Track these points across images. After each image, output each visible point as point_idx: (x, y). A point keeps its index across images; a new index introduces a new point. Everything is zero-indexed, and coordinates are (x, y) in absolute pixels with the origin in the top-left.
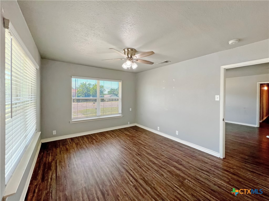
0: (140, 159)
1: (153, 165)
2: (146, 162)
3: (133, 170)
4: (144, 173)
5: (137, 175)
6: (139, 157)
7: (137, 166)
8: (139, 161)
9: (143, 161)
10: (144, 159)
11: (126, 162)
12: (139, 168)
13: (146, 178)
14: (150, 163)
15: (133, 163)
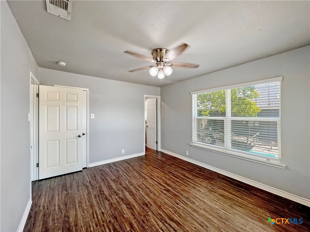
0: (146, 197)
1: (133, 190)
2: (140, 193)
3: (155, 185)
4: (145, 183)
5: (150, 181)
6: (146, 200)
7: (151, 188)
8: (147, 195)
9: (143, 194)
10: (141, 197)
11: (163, 192)
12: (149, 187)
13: (144, 180)
14: (136, 192)
15: (154, 192)
